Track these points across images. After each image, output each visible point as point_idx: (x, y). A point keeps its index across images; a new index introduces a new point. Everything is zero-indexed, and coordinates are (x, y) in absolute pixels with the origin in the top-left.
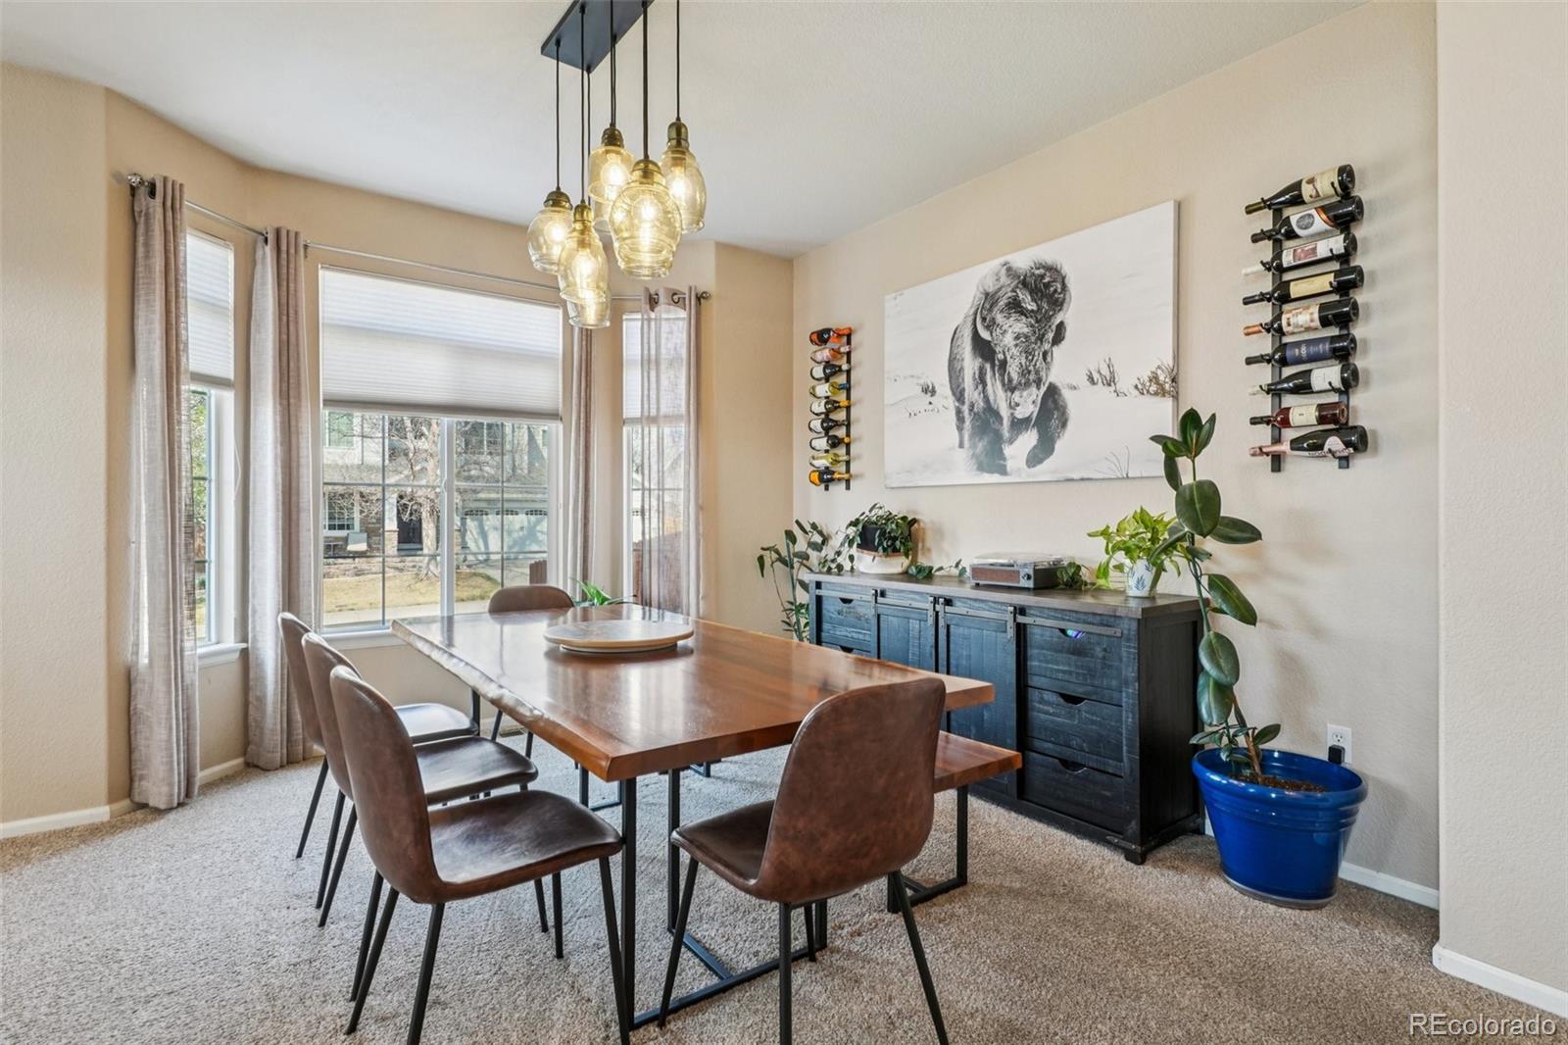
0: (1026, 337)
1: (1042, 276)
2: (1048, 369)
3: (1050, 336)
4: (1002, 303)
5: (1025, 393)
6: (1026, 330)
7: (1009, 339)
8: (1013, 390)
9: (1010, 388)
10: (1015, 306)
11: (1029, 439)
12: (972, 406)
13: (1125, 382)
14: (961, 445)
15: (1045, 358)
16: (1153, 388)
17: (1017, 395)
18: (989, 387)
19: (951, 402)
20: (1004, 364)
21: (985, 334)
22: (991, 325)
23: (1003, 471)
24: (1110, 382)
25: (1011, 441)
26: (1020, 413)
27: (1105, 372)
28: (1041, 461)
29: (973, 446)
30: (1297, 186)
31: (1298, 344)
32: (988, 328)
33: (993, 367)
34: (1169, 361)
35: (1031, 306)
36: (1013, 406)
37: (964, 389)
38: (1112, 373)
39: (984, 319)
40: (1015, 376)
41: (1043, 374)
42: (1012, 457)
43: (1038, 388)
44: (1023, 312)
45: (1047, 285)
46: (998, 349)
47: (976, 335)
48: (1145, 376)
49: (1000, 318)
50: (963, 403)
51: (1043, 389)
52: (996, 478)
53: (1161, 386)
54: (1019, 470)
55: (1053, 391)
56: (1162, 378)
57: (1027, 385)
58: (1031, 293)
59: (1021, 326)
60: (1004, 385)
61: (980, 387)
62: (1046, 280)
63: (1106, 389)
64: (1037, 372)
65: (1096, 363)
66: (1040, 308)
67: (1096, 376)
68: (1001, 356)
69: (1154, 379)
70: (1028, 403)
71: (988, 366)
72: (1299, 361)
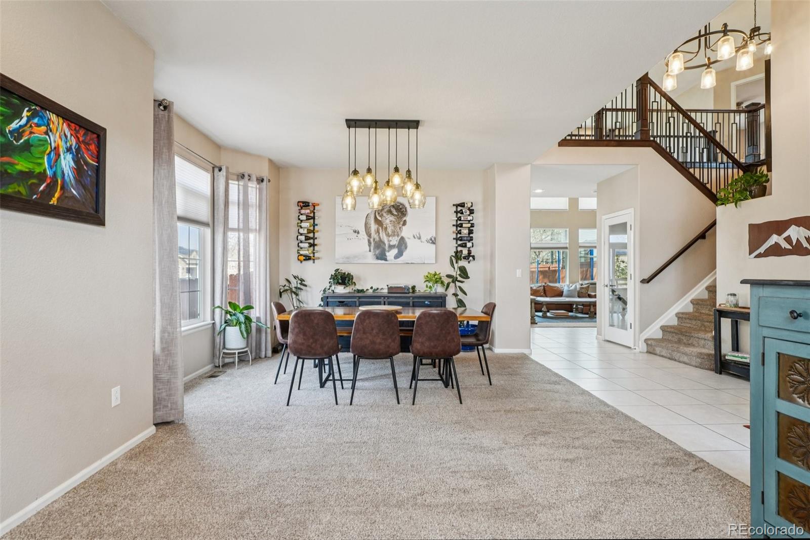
0: (394, 222)
1: (399, 206)
2: (401, 232)
3: (402, 223)
4: (386, 210)
5: (393, 238)
6: (394, 220)
7: (388, 221)
8: (389, 236)
9: (388, 235)
10: (390, 212)
11: (395, 251)
12: (374, 239)
13: (424, 239)
14: (370, 251)
15: (400, 229)
16: (431, 242)
17: (390, 238)
18: (381, 234)
19: (366, 238)
20: (386, 228)
21: (379, 218)
22: (381, 216)
23: (386, 260)
24: (420, 238)
25: (389, 251)
26: (392, 243)
27: (418, 235)
28: (399, 258)
29: (374, 251)
30: (464, 203)
31: (464, 237)
32: (380, 216)
33: (382, 228)
34: (434, 235)
35: (396, 213)
36: (389, 241)
37: (371, 234)
38: (420, 236)
39: (379, 214)
40: (390, 233)
41: (399, 233)
42: (389, 256)
43: (398, 237)
44: (393, 214)
45: (401, 209)
46: (384, 223)
47: (376, 217)
48: (429, 238)
49: (385, 214)
50: (371, 238)
51: (399, 238)
52: (383, 262)
53: (433, 241)
54: (391, 260)
55: (402, 239)
56: (433, 239)
57: (394, 235)
58: (395, 209)
59: (392, 218)
60: (386, 234)
61: (377, 234)
62: (400, 207)
63: (418, 240)
64: (398, 232)
65: (416, 233)
66: (398, 215)
67: (415, 236)
68: (385, 226)
69: (431, 239)
70: (395, 241)
71: (380, 228)
72: (464, 240)
